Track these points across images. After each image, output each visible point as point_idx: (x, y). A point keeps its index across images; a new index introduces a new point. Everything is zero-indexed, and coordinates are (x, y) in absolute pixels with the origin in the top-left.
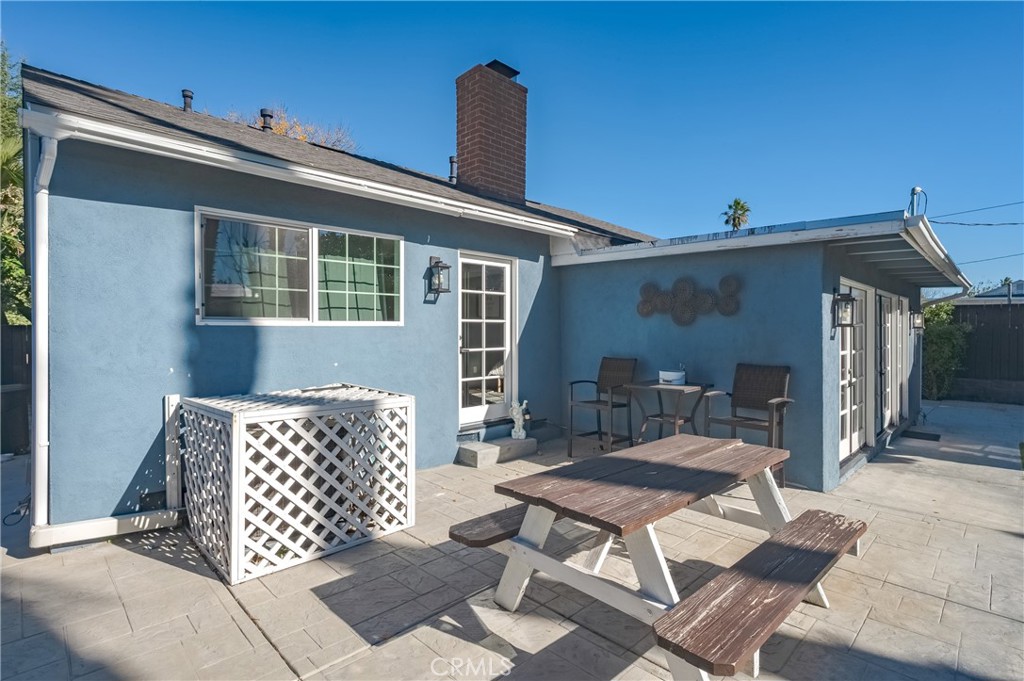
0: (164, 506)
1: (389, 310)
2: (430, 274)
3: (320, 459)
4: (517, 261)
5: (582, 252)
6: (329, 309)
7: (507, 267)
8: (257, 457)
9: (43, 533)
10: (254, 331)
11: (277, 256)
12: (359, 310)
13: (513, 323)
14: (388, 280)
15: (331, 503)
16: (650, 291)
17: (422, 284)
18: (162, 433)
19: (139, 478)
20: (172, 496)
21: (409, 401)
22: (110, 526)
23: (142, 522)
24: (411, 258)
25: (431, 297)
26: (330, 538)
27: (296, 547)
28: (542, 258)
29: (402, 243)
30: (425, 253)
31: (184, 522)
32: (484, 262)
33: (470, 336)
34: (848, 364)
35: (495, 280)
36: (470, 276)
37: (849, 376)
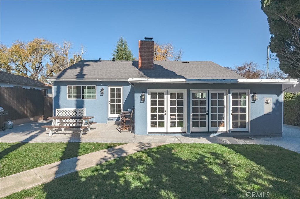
2: (101, 91)
4: (124, 87)
6: (84, 97)
7: (121, 88)
11: (77, 90)
12: (89, 97)
13: (123, 99)
24: (98, 88)
25: (102, 94)
28: (130, 85)
29: (96, 86)
32: (116, 87)
33: (112, 101)
34: (165, 109)
35: (119, 90)
36: (113, 90)
37: (166, 113)
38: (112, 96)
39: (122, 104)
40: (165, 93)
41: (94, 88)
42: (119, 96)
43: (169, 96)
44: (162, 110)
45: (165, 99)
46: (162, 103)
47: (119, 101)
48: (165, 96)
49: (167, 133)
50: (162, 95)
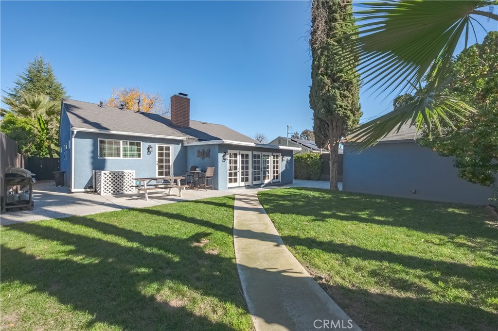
0: (92, 188)
1: (139, 156)
2: (148, 148)
3: (112, 179)
4: (173, 145)
5: (188, 143)
6: (125, 155)
7: (171, 146)
8: (105, 178)
9: (73, 190)
10: (105, 159)
11: (114, 146)
12: (132, 156)
13: (172, 159)
14: (139, 150)
15: (114, 186)
16: (199, 152)
17: (147, 151)
18: (92, 176)
19: (88, 183)
20: (94, 186)
21: (134, 171)
22: (83, 190)
23: (89, 190)
24: (144, 146)
25: (149, 153)
26: (114, 192)
27: (108, 192)
28: (180, 144)
29: (142, 143)
30: (147, 145)
31: (96, 190)
32: (164, 145)
33: (161, 161)
34: (238, 168)
35: (168, 149)
36: (161, 149)
37: (238, 170)
38: (161, 155)
39: (171, 164)
40: (238, 154)
41: (138, 144)
42: (168, 155)
43: (240, 156)
44: (236, 168)
45: (238, 159)
46: (236, 162)
47: (168, 161)
48: (238, 156)
49: (239, 187)
50: (235, 155)
